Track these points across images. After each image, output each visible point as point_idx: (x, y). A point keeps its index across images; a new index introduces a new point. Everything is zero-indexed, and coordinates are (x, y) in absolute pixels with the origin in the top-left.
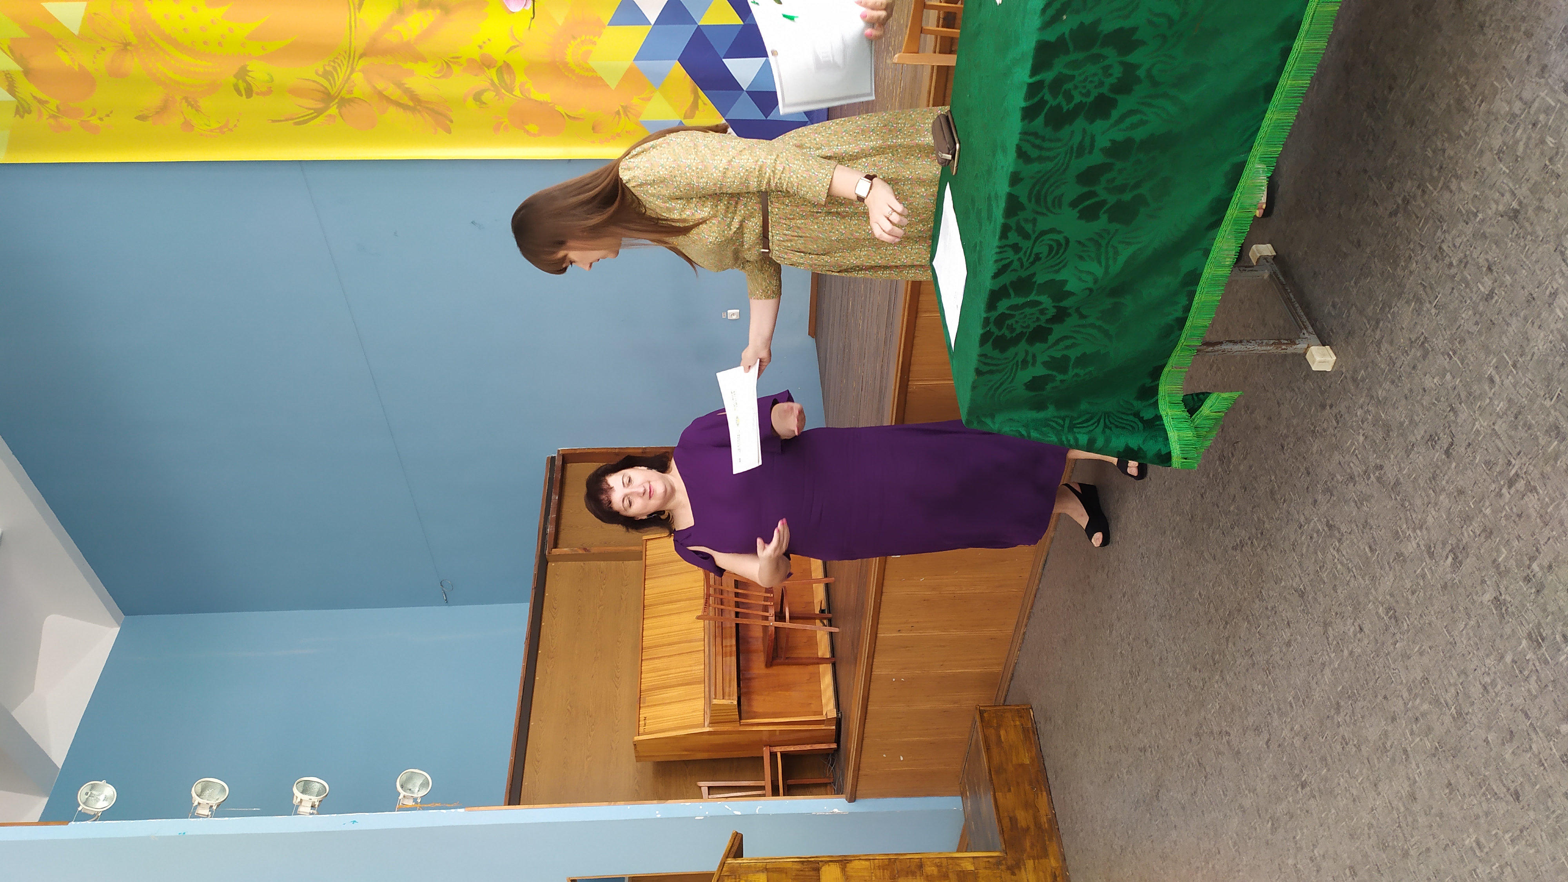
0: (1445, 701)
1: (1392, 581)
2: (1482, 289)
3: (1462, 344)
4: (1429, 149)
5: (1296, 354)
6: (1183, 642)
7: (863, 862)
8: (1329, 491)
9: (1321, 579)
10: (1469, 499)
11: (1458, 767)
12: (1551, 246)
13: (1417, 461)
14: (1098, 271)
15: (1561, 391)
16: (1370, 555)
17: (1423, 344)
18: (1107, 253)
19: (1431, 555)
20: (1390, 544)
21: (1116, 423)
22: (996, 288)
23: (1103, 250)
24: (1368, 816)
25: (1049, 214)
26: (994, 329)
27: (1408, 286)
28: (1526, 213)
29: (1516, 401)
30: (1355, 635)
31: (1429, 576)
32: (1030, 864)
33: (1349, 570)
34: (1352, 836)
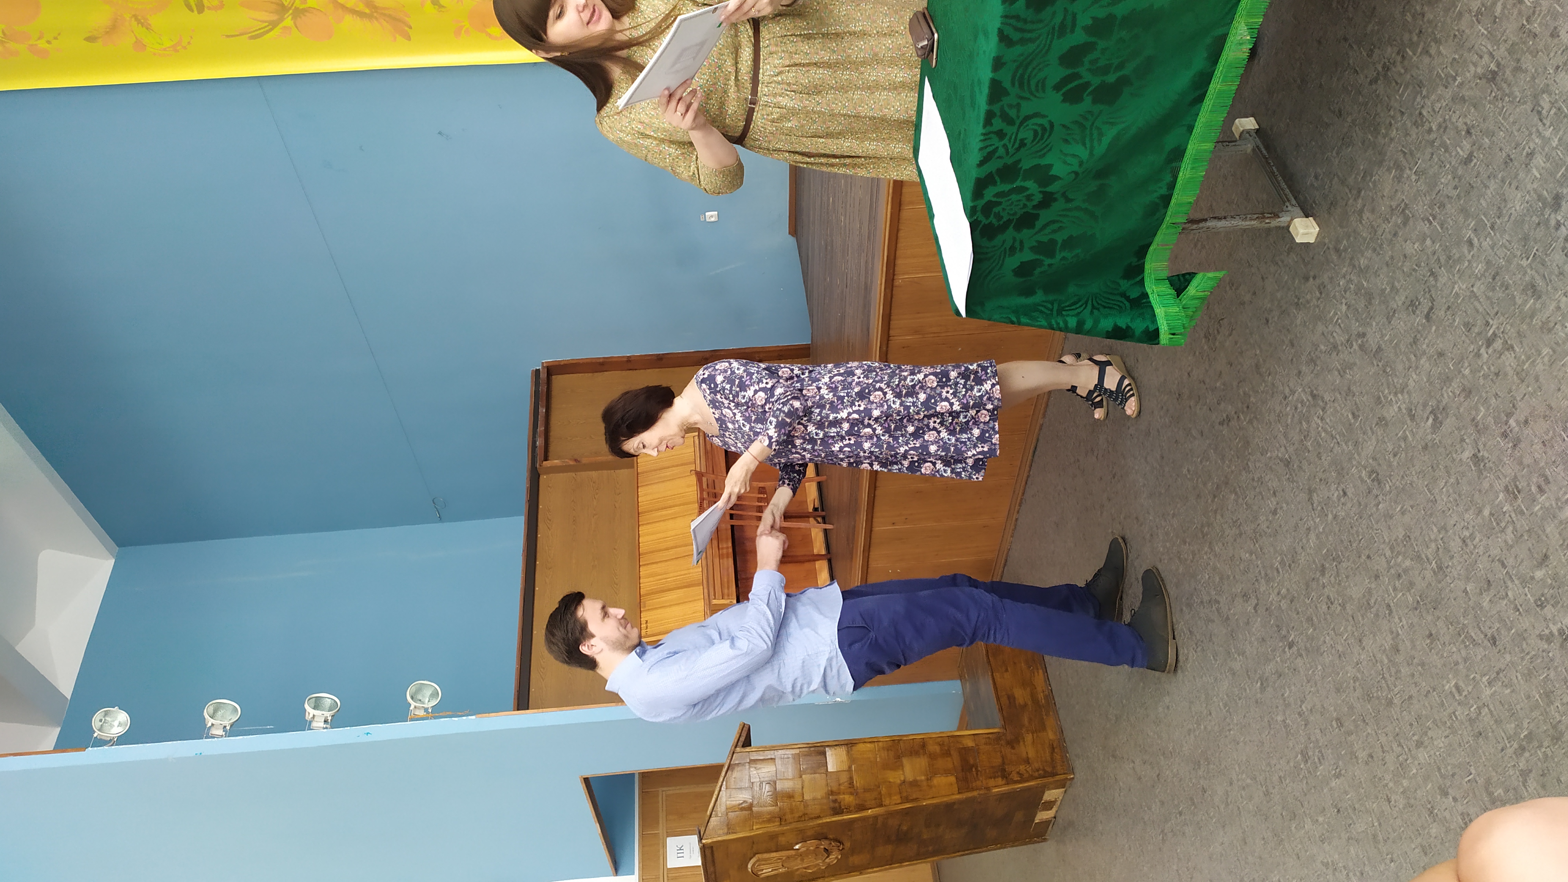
0: (1426, 557)
1: (1374, 445)
2: (1461, 153)
3: (1441, 209)
4: (1408, 14)
5: (1278, 228)
6: (1173, 517)
7: (868, 745)
8: (1312, 361)
9: (1306, 448)
10: (1449, 361)
11: (1439, 618)
12: (1528, 107)
13: (1399, 327)
14: (1083, 153)
15: (1537, 250)
16: (1353, 421)
17: (1404, 211)
18: (1091, 134)
19: (1412, 417)
20: (1372, 410)
21: (1103, 304)
22: (983, 176)
23: (1088, 132)
24: (1354, 670)
25: (1032, 97)
26: (981, 218)
27: (1388, 154)
28: (1504, 75)
29: (1494, 262)
30: (1339, 500)
31: (1410, 438)
32: (1029, 738)
33: (1333, 437)
34: (1338, 690)
